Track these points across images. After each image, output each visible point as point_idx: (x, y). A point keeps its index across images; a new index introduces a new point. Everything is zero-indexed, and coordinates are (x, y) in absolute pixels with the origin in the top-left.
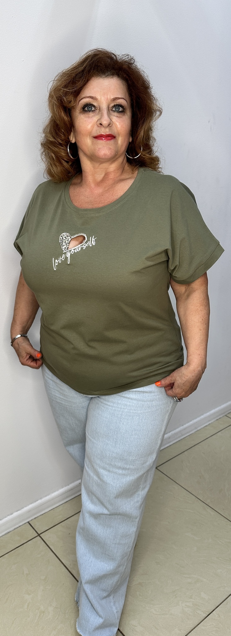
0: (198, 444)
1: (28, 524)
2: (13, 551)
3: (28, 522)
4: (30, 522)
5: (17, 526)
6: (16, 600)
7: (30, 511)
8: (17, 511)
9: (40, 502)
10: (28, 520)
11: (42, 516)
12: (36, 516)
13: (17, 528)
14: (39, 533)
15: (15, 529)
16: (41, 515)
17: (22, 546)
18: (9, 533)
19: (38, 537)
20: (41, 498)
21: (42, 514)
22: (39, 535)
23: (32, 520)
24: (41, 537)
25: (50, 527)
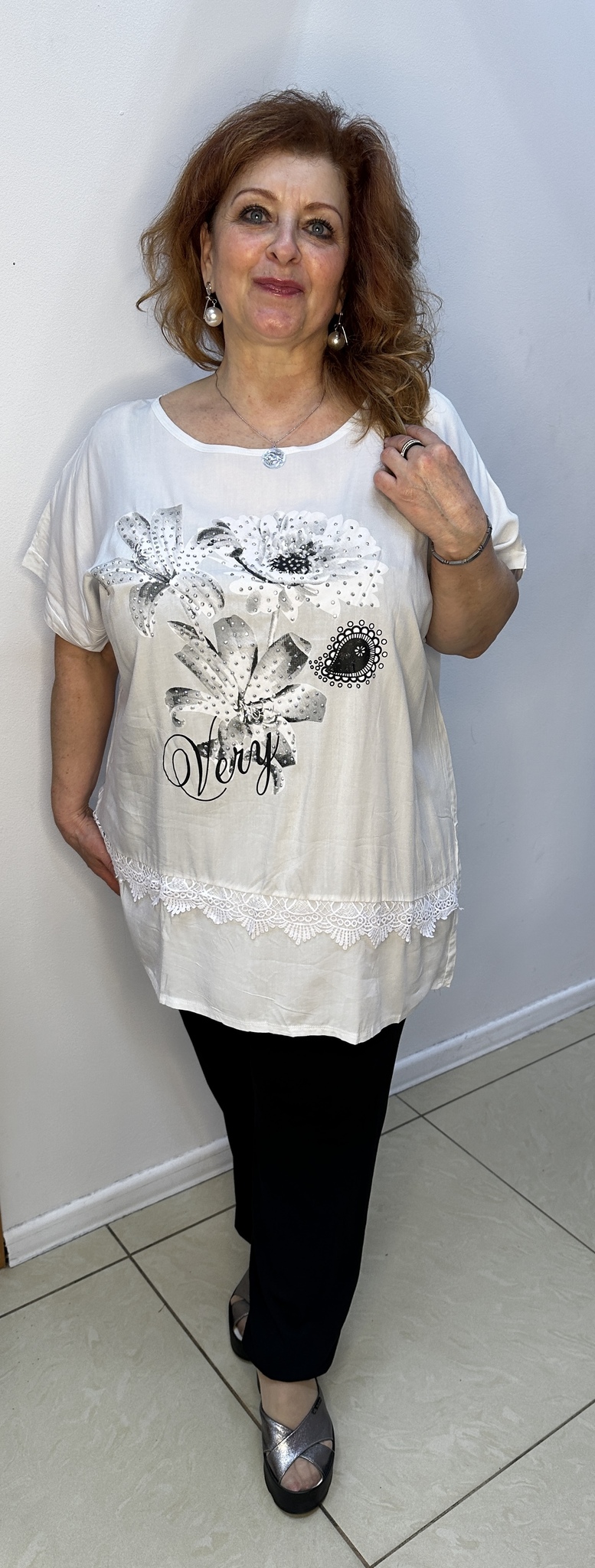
0: (529, 1067)
1: (105, 1228)
2: (64, 1290)
3: (107, 1225)
4: (111, 1226)
5: (81, 1232)
6: (64, 1400)
7: (111, 1200)
8: (80, 1198)
9: (137, 1178)
10: (106, 1221)
11: (141, 1212)
12: (126, 1212)
13: (80, 1236)
14: (131, 1253)
15: (74, 1239)
16: (138, 1211)
17: (88, 1278)
18: (60, 1246)
19: (128, 1259)
20: (139, 1172)
21: (142, 1209)
22: (130, 1256)
23: (115, 1221)
24: (133, 1261)
25: (157, 1240)
